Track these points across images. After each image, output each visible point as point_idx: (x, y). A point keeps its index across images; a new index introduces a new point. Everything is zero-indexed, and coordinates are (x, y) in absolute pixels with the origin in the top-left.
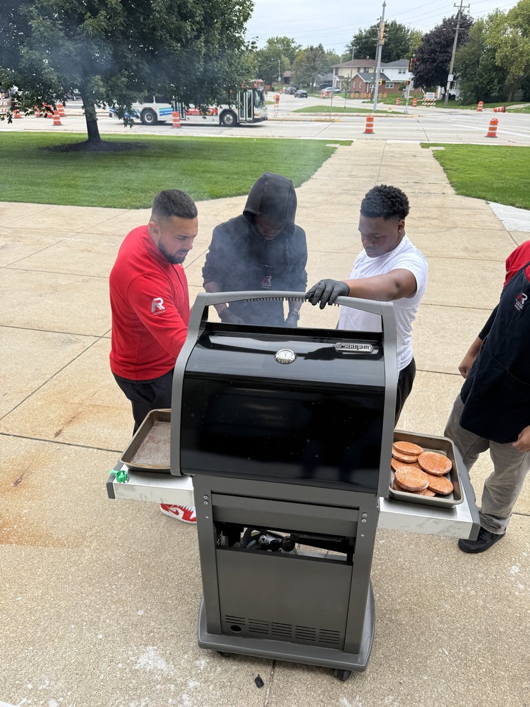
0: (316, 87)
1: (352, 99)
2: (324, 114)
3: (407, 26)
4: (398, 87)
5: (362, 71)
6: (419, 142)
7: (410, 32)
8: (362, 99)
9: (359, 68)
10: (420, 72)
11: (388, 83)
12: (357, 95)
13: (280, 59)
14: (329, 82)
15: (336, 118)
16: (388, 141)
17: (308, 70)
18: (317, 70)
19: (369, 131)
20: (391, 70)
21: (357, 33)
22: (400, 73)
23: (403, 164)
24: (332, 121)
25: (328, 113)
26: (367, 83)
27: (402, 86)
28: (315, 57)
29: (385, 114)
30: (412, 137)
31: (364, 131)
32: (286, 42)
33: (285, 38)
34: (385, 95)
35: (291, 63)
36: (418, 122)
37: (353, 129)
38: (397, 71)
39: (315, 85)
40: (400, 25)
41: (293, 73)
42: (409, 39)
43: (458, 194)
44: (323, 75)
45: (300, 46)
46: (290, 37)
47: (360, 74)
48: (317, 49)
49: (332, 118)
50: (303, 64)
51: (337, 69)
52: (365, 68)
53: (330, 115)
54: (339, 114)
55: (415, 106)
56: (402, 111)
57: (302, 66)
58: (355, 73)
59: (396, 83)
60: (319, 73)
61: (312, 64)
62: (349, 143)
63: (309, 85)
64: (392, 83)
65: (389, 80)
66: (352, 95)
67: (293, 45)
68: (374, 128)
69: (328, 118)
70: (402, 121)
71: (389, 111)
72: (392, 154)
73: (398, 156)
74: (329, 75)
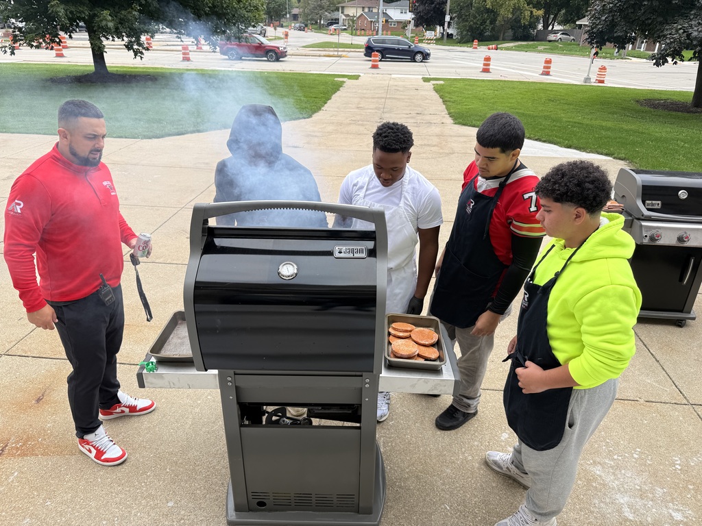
0: (323, 25)
1: (359, 36)
2: (332, 49)
4: (401, 26)
5: (366, 10)
6: (421, 77)
8: (368, 36)
9: (363, 8)
10: (420, 12)
11: (392, 22)
12: (363, 32)
14: (336, 19)
15: (344, 54)
16: (393, 76)
17: (315, 8)
18: (323, 8)
19: (374, 66)
20: (393, 10)
22: (402, 13)
23: (407, 97)
24: (340, 56)
25: (336, 49)
26: (372, 21)
27: (403, 25)
30: (415, 72)
31: (370, 66)
34: (389, 33)
35: (299, 1)
37: (360, 64)
38: (400, 11)
39: (322, 22)
41: (301, 10)
43: (455, 124)
44: (330, 13)
47: (364, 13)
49: (340, 53)
50: (309, 2)
51: (343, 8)
52: (369, 8)
53: (338, 51)
54: (346, 50)
57: (309, 4)
58: (360, 12)
59: (399, 22)
60: (326, 11)
61: (319, 3)
62: (357, 77)
63: (317, 22)
64: (394, 22)
65: (392, 19)
66: (358, 32)
68: (379, 63)
69: (336, 53)
72: (396, 88)
73: (401, 89)
74: (336, 13)
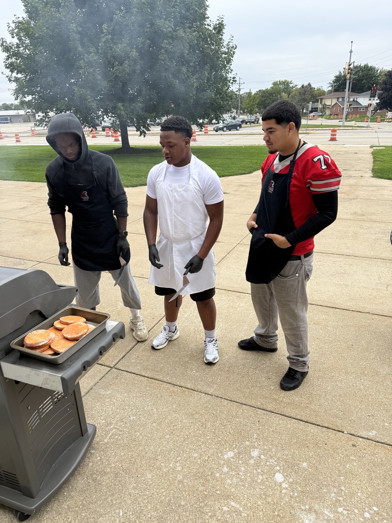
0: (305, 113)
1: (332, 119)
2: (304, 129)
3: (376, 67)
5: (340, 100)
6: (370, 145)
7: (379, 71)
8: (340, 119)
9: (338, 98)
10: (384, 98)
11: (361, 107)
12: (336, 116)
13: (280, 94)
14: (315, 108)
15: (311, 131)
17: (299, 101)
18: (306, 101)
19: (333, 139)
20: (363, 98)
21: (338, 74)
22: (370, 99)
24: (308, 133)
26: (343, 108)
28: (305, 92)
29: (351, 128)
30: (367, 142)
31: (330, 139)
32: (286, 84)
33: (286, 81)
34: (358, 116)
35: (288, 97)
36: (376, 132)
37: (322, 138)
38: (367, 99)
39: (304, 111)
40: (371, 67)
42: (378, 76)
43: (373, 177)
45: (296, 85)
46: (289, 80)
47: (340, 102)
48: (307, 86)
49: (308, 131)
50: (296, 97)
51: (321, 99)
52: (342, 98)
54: (315, 129)
55: (379, 122)
56: (366, 126)
57: (295, 98)
58: (335, 101)
59: (367, 108)
60: (308, 103)
61: (303, 97)
64: (363, 107)
65: (361, 105)
66: (332, 117)
67: (291, 85)
68: (337, 137)
69: (305, 131)
70: (362, 132)
71: (355, 125)
72: (339, 152)
74: (316, 103)
